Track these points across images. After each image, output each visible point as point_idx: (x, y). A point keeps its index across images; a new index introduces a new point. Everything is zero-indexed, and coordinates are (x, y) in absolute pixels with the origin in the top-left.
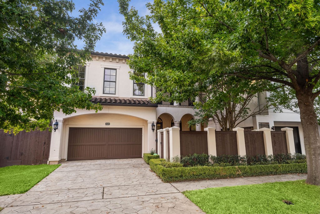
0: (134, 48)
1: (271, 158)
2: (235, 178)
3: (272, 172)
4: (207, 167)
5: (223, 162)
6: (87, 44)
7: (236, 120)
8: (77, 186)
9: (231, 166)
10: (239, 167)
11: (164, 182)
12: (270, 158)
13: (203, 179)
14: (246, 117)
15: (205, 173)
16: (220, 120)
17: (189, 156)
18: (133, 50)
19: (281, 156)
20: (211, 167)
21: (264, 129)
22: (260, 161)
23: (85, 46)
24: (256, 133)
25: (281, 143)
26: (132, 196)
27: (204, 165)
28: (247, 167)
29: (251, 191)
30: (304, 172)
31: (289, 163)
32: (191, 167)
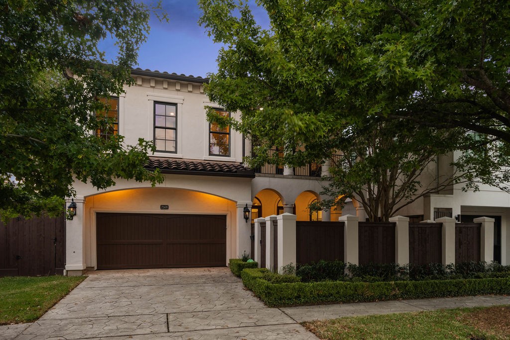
0: (218, 60)
1: (452, 268)
2: (389, 302)
3: (451, 292)
4: (342, 282)
5: (369, 274)
6: (123, 51)
7: (394, 203)
8: (121, 312)
9: (382, 282)
10: (397, 283)
11: (269, 307)
12: (449, 269)
13: (335, 302)
14: (413, 197)
15: (338, 293)
16: (366, 204)
17: (311, 265)
18: (217, 63)
19: (468, 265)
20: (348, 283)
21: (444, 219)
22: (432, 273)
23: (120, 56)
24: (430, 226)
25: (471, 243)
26: (217, 327)
27: (336, 280)
28: (410, 283)
29: (418, 322)
30: (504, 292)
31: (481, 278)
32: (315, 283)
